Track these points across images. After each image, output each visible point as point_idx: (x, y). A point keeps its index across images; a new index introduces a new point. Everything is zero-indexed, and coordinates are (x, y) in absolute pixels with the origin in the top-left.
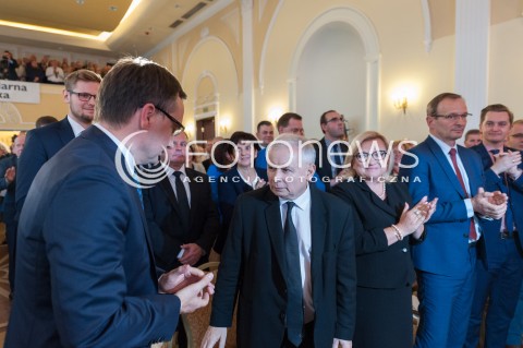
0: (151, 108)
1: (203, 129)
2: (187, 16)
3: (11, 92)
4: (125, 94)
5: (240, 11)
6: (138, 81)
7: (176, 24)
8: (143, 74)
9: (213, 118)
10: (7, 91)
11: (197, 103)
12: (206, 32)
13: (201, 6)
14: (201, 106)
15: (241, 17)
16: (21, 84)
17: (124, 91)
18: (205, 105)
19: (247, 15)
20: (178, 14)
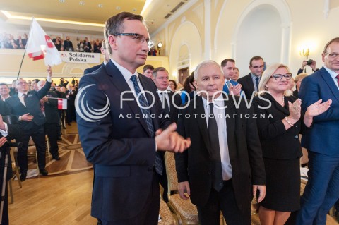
1: (182, 75)
2: (173, 11)
3: (87, 58)
5: (203, 4)
7: (168, 16)
9: (187, 68)
10: (86, 58)
11: (179, 60)
12: (183, 19)
13: (182, 4)
14: (181, 62)
15: (204, 8)
16: (92, 54)
18: (184, 61)
19: (208, 6)
20: (168, 10)
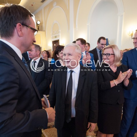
0: (20, 25)
1: (55, 45)
4: (7, 22)
6: (10, 14)
8: (10, 11)
9: (58, 40)
12: (55, 4)
14: (54, 36)
17: (5, 21)
